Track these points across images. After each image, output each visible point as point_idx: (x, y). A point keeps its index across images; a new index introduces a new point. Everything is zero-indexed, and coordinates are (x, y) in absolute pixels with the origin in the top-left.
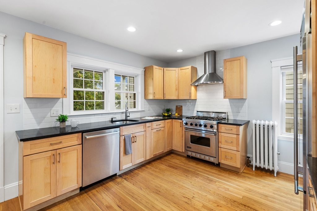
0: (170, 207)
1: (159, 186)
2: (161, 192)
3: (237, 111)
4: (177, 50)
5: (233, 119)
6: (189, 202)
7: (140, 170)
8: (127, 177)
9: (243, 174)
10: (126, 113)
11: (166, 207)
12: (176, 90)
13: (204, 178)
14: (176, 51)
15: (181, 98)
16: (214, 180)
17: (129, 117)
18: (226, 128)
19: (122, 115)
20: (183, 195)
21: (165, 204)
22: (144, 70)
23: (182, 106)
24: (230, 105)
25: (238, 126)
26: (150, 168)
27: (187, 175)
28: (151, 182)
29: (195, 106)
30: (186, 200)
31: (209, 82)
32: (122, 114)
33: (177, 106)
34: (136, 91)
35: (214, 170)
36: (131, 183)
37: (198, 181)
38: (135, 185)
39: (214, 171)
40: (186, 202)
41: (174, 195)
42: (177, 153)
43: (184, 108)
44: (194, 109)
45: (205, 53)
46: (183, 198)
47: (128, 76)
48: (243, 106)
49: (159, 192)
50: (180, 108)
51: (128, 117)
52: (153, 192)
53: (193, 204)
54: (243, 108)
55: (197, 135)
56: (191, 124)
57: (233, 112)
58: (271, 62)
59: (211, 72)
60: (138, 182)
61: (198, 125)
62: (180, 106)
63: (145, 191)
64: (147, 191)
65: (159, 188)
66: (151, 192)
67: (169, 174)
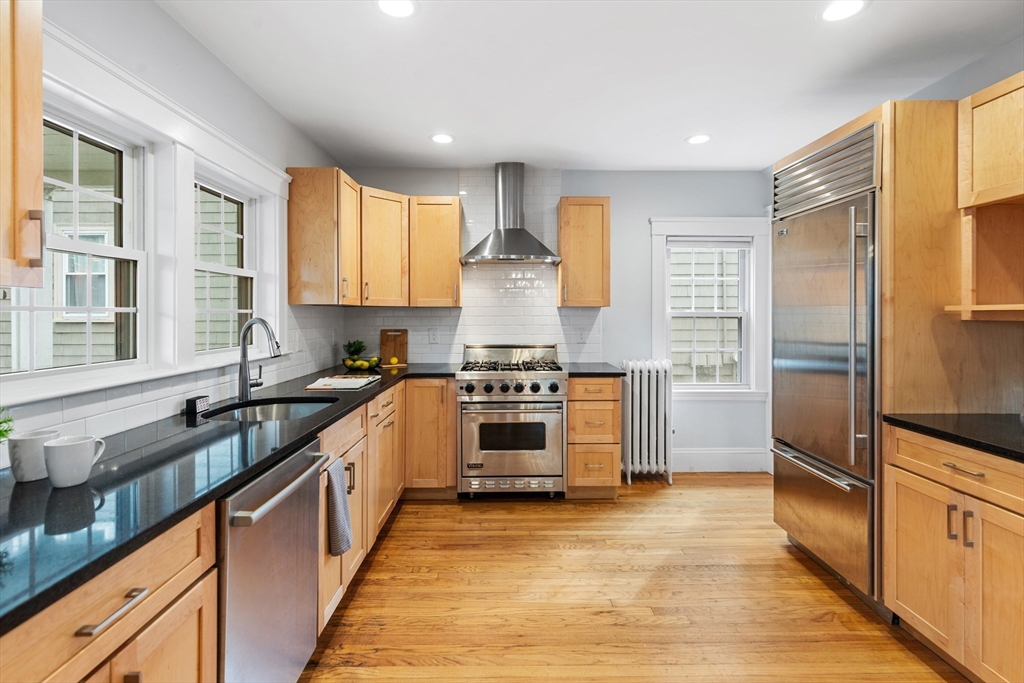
0: (599, 661)
1: (498, 621)
2: (526, 635)
3: (578, 339)
4: (432, 136)
5: (568, 361)
6: (621, 620)
7: (359, 601)
8: (344, 651)
9: (622, 500)
10: (243, 368)
11: (593, 667)
12: (403, 272)
13: (571, 542)
14: (430, 138)
15: (420, 302)
16: (594, 538)
17: (261, 384)
18: (586, 386)
19: (222, 379)
20: (589, 610)
21: (580, 663)
22: (289, 179)
23: (405, 332)
26: (393, 578)
27: (528, 552)
28: (456, 622)
29: (455, 330)
30: (610, 620)
31: (513, 257)
32: (219, 376)
33: (384, 332)
34: (249, 268)
35: (566, 512)
36: (394, 665)
37: (571, 556)
38: (413, 662)
39: (566, 516)
40: (616, 624)
41: (566, 622)
42: (419, 496)
43: (412, 338)
44: (453, 339)
45: (497, 165)
46: (595, 617)
47: (223, 194)
48: (592, 325)
49: (521, 641)
50: (398, 339)
51: (252, 386)
52: (507, 648)
53: (633, 620)
54: (592, 332)
55: (509, 419)
56: (489, 389)
57: (570, 344)
58: (650, 223)
59: (511, 227)
60: (415, 647)
61: (512, 388)
62: (398, 331)
63: (478, 661)
64: (487, 657)
65: (504, 626)
66: (502, 652)
67: (478, 570)
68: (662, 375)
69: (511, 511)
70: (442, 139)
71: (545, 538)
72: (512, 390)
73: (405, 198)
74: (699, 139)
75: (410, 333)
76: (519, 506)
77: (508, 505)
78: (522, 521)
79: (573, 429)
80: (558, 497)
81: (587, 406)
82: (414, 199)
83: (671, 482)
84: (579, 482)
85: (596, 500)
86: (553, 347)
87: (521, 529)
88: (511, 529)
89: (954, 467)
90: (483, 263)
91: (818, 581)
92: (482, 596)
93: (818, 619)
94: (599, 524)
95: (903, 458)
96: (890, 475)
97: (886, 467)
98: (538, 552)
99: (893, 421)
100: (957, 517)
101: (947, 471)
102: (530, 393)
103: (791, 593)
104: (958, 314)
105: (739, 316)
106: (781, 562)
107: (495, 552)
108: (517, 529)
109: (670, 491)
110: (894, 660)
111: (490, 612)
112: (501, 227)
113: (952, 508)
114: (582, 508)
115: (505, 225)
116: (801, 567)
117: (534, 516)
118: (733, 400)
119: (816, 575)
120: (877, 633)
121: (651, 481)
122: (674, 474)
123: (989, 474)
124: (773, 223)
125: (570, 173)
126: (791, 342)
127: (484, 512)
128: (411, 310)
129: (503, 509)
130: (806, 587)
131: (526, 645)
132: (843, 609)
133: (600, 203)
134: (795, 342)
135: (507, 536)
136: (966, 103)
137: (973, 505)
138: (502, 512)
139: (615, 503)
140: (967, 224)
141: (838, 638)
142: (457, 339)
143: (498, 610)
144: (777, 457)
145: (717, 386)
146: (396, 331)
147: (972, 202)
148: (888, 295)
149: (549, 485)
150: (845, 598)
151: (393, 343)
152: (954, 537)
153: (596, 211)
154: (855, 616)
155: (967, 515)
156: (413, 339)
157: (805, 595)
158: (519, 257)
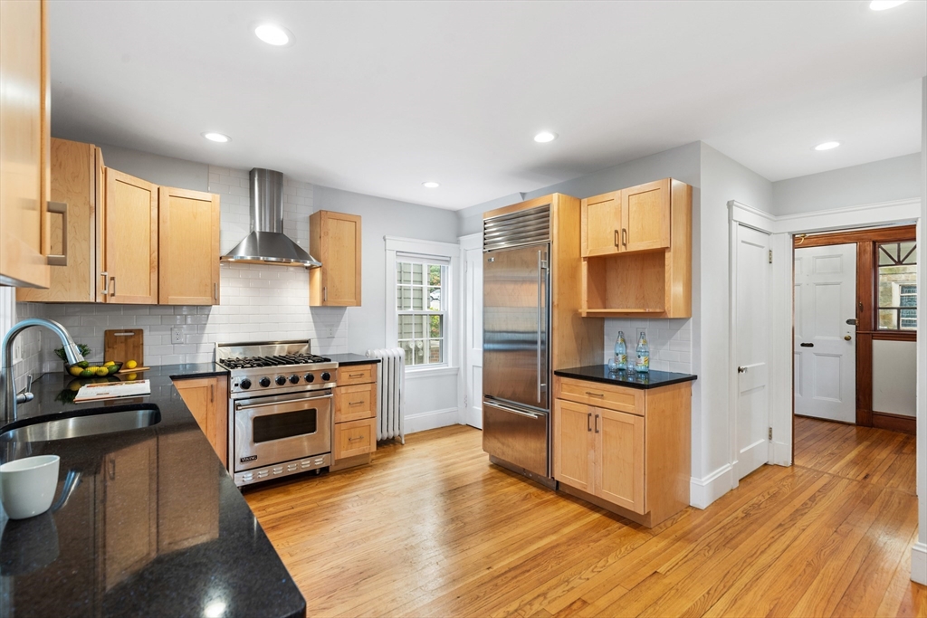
2: (365, 571)
3: (328, 334)
4: (206, 133)
9: (375, 462)
14: (202, 135)
23: (140, 332)
24: (314, 322)
25: (374, 365)
27: (325, 518)
31: (273, 259)
44: (201, 338)
45: (251, 173)
48: (339, 322)
50: (131, 341)
54: (340, 328)
57: (319, 338)
58: (385, 240)
59: (268, 231)
61: (288, 380)
62: (131, 331)
63: (340, 601)
64: (345, 596)
65: (343, 572)
66: (355, 588)
67: (291, 544)
68: (397, 359)
69: (288, 493)
70: (216, 138)
71: (333, 505)
72: (288, 382)
73: (154, 188)
74: (431, 185)
75: (146, 334)
76: (292, 488)
77: (281, 489)
78: (303, 497)
79: (340, 410)
80: (324, 472)
81: (351, 389)
82: (165, 191)
83: (403, 442)
84: (344, 454)
85: (356, 468)
86: (307, 342)
87: (306, 503)
88: (297, 506)
89: (589, 394)
90: (242, 262)
91: (515, 479)
92: (310, 560)
93: (525, 499)
94: (369, 483)
95: (565, 394)
96: (558, 404)
97: (556, 401)
98: (334, 515)
99: (559, 373)
100: (592, 419)
101: (586, 397)
102: (304, 383)
103: (506, 490)
104: (581, 313)
105: (441, 314)
106: (494, 475)
107: (298, 526)
108: (303, 504)
109: (404, 449)
110: (564, 506)
111: (325, 568)
112: (257, 230)
113: (590, 415)
114: (348, 475)
115: (261, 228)
116: (504, 475)
117: (311, 492)
118: (438, 375)
119: (513, 476)
120: (552, 496)
121: (389, 445)
122: (406, 436)
123: (605, 394)
124: (484, 252)
125: (321, 188)
126: (497, 332)
127: (262, 500)
128: (160, 308)
129: (278, 493)
130: (512, 484)
131: (369, 577)
132: (533, 490)
133: (355, 221)
134: (500, 332)
135: (298, 512)
136: (585, 201)
137: (599, 411)
138: (279, 496)
139: (371, 466)
140: (584, 265)
141: (538, 505)
142: (205, 338)
143: (331, 564)
144: (485, 407)
145: (428, 366)
146: (126, 331)
147: (587, 255)
148: (556, 303)
149: (319, 462)
150: (531, 484)
151: (123, 345)
152: (590, 430)
153: (349, 227)
154: (539, 492)
155: (597, 416)
156: (149, 340)
157: (512, 488)
158: (279, 259)
